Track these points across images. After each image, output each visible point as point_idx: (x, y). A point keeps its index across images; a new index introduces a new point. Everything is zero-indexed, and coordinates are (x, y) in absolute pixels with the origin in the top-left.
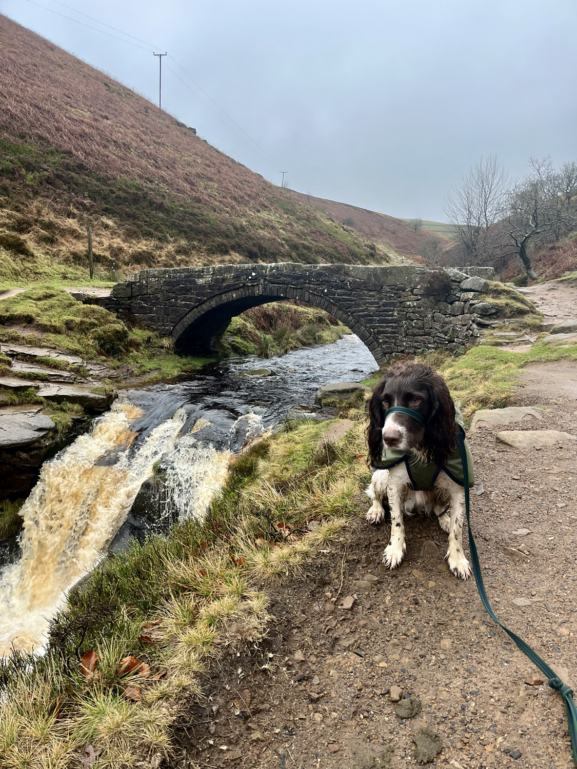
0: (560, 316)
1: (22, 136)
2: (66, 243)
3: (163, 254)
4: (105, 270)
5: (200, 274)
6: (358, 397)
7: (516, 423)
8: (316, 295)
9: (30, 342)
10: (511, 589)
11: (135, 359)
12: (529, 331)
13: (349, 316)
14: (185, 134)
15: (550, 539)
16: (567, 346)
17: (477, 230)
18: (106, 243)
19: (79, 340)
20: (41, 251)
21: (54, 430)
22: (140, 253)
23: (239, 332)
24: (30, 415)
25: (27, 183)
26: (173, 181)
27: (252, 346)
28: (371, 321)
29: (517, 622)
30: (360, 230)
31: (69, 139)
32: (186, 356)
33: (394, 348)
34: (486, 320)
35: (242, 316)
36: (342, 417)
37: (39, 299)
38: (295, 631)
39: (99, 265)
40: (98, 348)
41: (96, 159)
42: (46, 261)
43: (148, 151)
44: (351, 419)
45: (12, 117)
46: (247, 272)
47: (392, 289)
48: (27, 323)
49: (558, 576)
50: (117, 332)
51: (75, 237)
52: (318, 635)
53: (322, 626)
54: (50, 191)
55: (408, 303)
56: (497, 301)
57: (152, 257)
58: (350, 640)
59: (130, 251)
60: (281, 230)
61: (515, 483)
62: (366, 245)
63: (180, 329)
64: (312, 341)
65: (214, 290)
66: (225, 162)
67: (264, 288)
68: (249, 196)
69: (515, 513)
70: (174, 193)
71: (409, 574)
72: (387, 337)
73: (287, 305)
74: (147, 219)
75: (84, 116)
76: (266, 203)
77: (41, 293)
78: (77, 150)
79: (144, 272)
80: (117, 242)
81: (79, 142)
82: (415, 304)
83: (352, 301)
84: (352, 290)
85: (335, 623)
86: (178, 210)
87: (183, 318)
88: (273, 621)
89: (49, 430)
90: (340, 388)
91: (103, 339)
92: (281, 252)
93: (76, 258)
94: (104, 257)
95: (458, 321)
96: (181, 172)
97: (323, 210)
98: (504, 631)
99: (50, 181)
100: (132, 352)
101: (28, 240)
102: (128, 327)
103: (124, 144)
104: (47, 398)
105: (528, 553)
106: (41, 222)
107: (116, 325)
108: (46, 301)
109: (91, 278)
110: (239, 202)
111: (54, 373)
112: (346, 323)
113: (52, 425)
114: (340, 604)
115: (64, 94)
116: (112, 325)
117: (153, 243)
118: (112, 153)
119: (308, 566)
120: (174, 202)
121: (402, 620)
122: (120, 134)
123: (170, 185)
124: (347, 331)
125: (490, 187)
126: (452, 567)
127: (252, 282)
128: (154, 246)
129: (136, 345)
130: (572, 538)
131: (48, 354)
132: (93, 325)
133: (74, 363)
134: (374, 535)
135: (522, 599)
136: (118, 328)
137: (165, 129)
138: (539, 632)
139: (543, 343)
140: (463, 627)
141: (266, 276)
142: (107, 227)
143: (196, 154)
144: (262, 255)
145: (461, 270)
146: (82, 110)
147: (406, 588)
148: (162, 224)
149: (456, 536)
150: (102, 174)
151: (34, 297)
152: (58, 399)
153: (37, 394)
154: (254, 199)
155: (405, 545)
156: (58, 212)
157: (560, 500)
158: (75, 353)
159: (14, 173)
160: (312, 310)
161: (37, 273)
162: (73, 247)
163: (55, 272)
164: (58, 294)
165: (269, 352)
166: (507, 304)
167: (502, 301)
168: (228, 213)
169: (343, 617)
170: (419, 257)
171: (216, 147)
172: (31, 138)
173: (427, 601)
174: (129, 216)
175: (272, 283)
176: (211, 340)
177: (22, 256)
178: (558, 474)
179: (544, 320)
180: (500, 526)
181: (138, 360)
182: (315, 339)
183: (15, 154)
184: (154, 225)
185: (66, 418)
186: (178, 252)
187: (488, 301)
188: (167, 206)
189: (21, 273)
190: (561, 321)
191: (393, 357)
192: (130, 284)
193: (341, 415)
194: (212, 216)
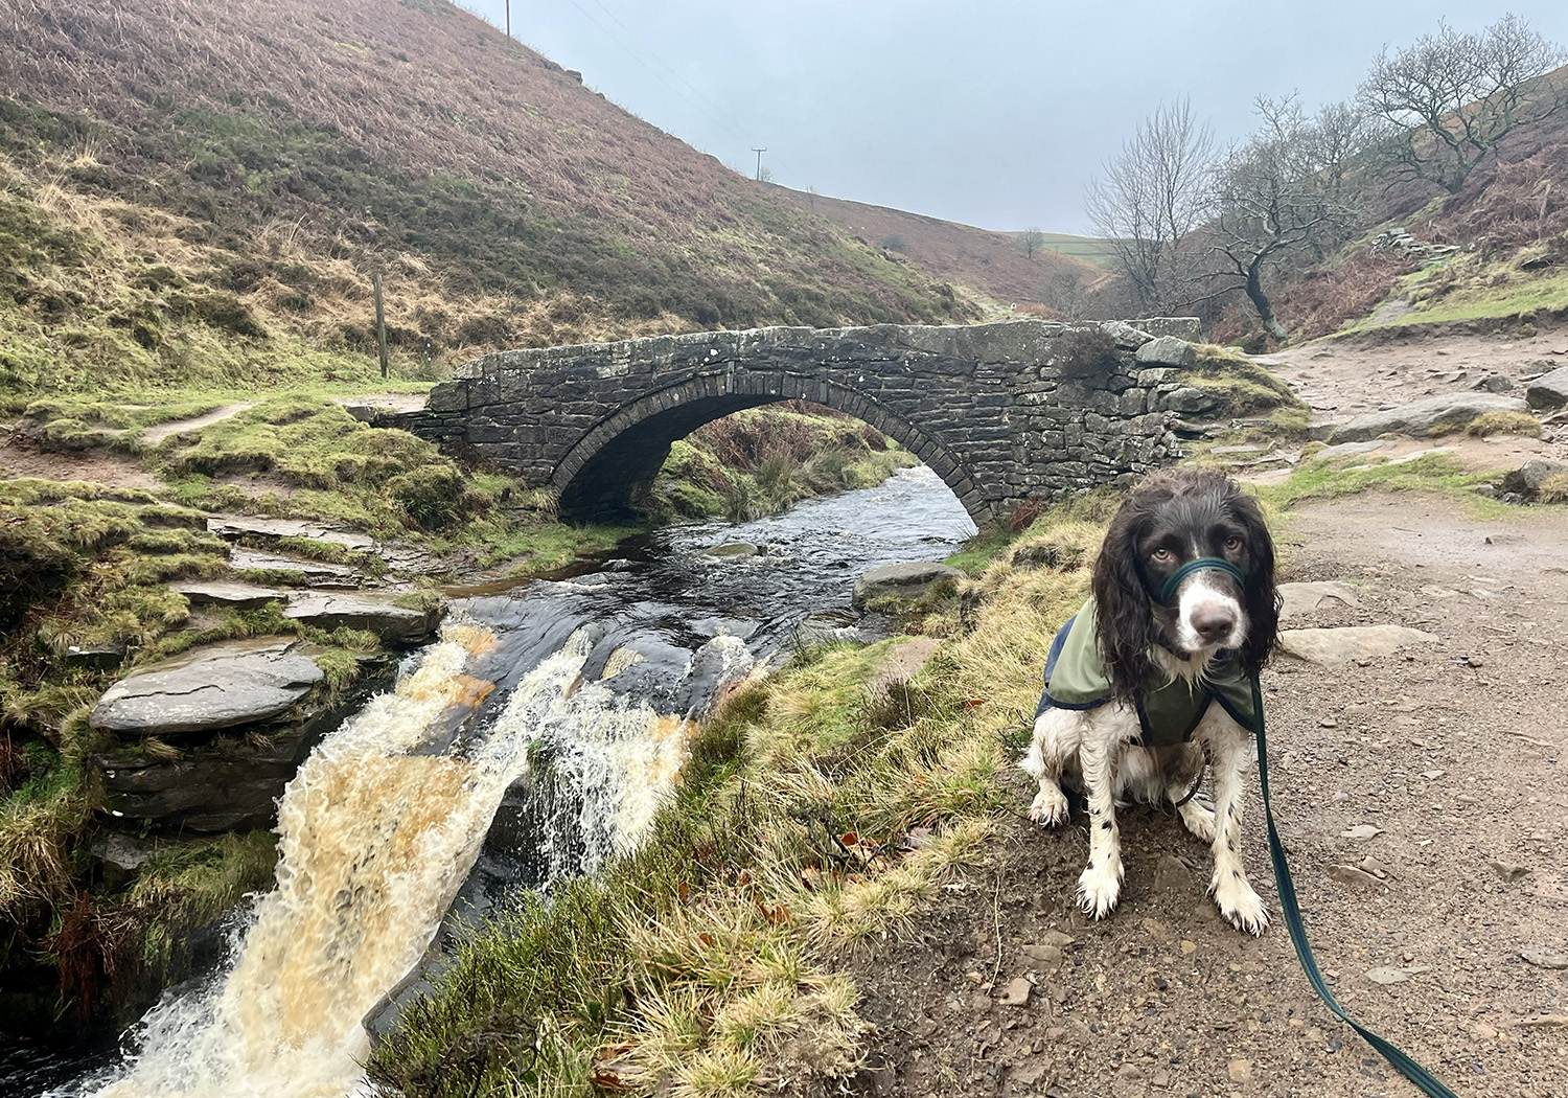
0: (1344, 409)
1: (235, 100)
2: (330, 309)
3: (526, 321)
4: (411, 358)
5: (605, 358)
6: (939, 591)
7: (1304, 615)
8: (841, 388)
9: (266, 509)
10: (1357, 949)
11: (479, 534)
12: (1283, 440)
13: (912, 427)
14: (561, 83)
15: (1423, 843)
16: (1365, 468)
17: (1156, 247)
18: (411, 305)
19: (365, 501)
20: (282, 326)
21: (323, 686)
22: (479, 322)
23: (687, 471)
24: (273, 656)
25: (250, 191)
26: (540, 176)
27: (714, 499)
28: (956, 437)
29: (1382, 1019)
30: (918, 259)
31: (331, 102)
32: (583, 525)
33: (1006, 489)
34: (1194, 422)
35: (692, 440)
36: (911, 632)
37: (282, 422)
38: (918, 1054)
39: (398, 350)
40: (404, 515)
41: (386, 139)
42: (291, 345)
43: (488, 120)
44: (930, 635)
45: (214, 61)
46: (700, 350)
47: (996, 370)
48: (260, 471)
49: (1453, 920)
50: (444, 481)
51: (349, 296)
52: (965, 1061)
53: (972, 1042)
54: (296, 206)
55: (1031, 397)
56: (1213, 384)
57: (505, 328)
58: (1035, 1069)
59: (460, 319)
60: (761, 265)
61: (1326, 734)
62: (932, 288)
63: (568, 470)
64: (834, 483)
65: (635, 388)
66: (642, 135)
67: (737, 380)
68: (694, 199)
69: (1339, 795)
70: (543, 200)
71: (1137, 928)
72: (991, 468)
73: (781, 413)
74: (492, 254)
75: (358, 57)
76: (728, 213)
77: (285, 408)
78: (346, 124)
79: (491, 357)
80: (434, 301)
81: (351, 107)
82: (1045, 398)
83: (914, 397)
84: (914, 376)
85: (998, 1035)
86: (552, 233)
87: (573, 447)
88: (872, 1034)
89: (312, 685)
90: (902, 574)
91: (414, 495)
92: (763, 308)
93: (353, 338)
94: (408, 332)
95: (1135, 428)
96: (556, 157)
97: (841, 222)
98: (1359, 1037)
99: (294, 187)
100: (473, 520)
101: (254, 306)
102: (464, 471)
103: (441, 108)
104: (304, 620)
105: (1383, 876)
106: (279, 269)
107: (440, 467)
108: (295, 425)
109: (384, 375)
110: (674, 212)
111: (319, 570)
112: (904, 443)
113: (318, 674)
114: (1002, 994)
115: (317, 15)
116: (432, 467)
117: (505, 301)
118: (417, 126)
119: (924, 918)
120: (544, 218)
121: (1137, 1023)
122: (431, 89)
123: (535, 184)
124: (904, 461)
125: (1177, 159)
126: (1226, 910)
127: (712, 369)
128: (508, 306)
129: (482, 507)
130: (1469, 839)
131: (303, 530)
132: (393, 469)
133: (357, 548)
134: (1053, 852)
135: (1386, 969)
136: (442, 474)
137: (519, 75)
138: (1432, 1034)
139: (1315, 463)
140: (1271, 1033)
141: (739, 356)
142: (411, 272)
143: (585, 121)
144: (724, 316)
145: (1133, 325)
146: (354, 44)
147: (1134, 956)
148: (522, 263)
149: (1230, 842)
150: (399, 170)
151: (272, 417)
152: (328, 622)
153: (284, 614)
154: (703, 205)
155: (1121, 869)
156: (313, 248)
157: (1428, 763)
158: (358, 527)
159: (221, 174)
160: (832, 422)
161: (274, 370)
162: (345, 315)
163: (310, 366)
164: (320, 411)
165: (750, 509)
166: (1234, 389)
167: (1224, 383)
168: (653, 234)
169: (1012, 1023)
170: (1042, 307)
171: (623, 106)
172: (253, 103)
173: (1184, 983)
174: (455, 248)
175: (751, 370)
176: (631, 490)
177: (245, 338)
178: (1417, 712)
179: (1311, 418)
180: (1313, 821)
181: (485, 538)
182: (841, 479)
183: (223, 136)
184: (505, 264)
185: (346, 661)
186: (557, 317)
187: (1194, 383)
188: (531, 225)
189: (243, 373)
190: (1346, 419)
191: (1004, 507)
192: (465, 384)
193: (909, 629)
194: (621, 241)
